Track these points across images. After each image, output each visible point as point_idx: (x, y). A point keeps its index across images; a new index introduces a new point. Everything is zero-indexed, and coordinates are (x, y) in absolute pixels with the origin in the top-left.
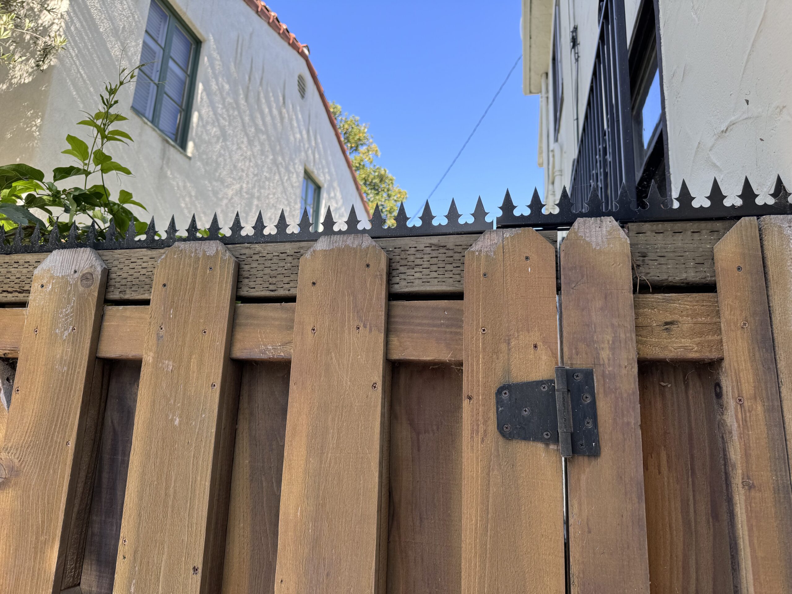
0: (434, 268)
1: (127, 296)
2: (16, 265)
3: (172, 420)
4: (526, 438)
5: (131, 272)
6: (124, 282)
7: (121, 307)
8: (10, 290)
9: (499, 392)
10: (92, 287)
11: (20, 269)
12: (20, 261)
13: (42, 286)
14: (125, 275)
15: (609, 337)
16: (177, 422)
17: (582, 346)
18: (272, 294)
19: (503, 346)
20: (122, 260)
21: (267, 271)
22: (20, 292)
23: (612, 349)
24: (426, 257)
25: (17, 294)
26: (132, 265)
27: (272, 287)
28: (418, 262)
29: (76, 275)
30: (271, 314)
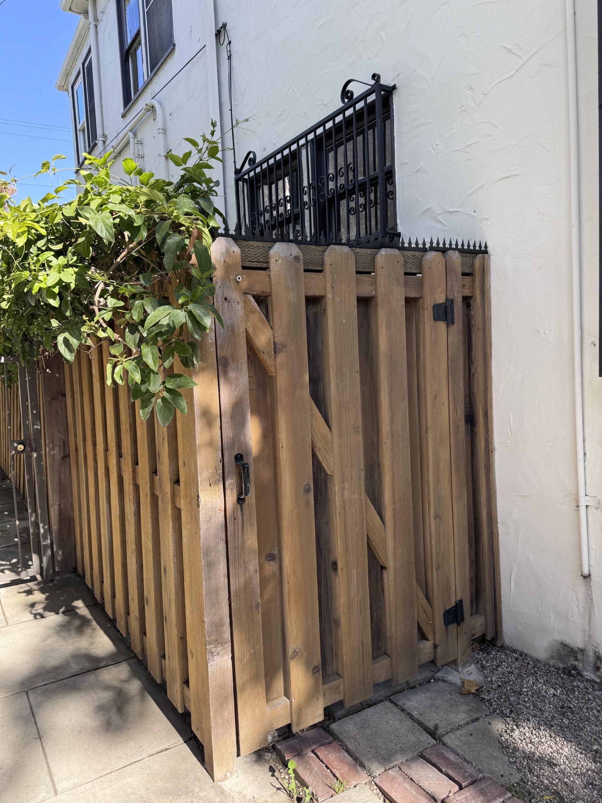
0: (413, 264)
1: (310, 268)
2: (252, 247)
3: (343, 320)
4: (440, 320)
5: (310, 257)
6: (308, 261)
7: (309, 273)
8: (252, 260)
9: (433, 307)
10: (300, 263)
11: (255, 249)
12: (254, 245)
13: (276, 261)
14: (308, 258)
15: (457, 290)
16: (344, 321)
17: (451, 292)
18: (365, 270)
19: (434, 292)
20: (306, 250)
21: (363, 260)
22: (258, 262)
23: (457, 293)
24: (411, 259)
25: (256, 263)
26: (310, 253)
27: (365, 267)
28: (409, 261)
29: (291, 257)
30: (366, 279)
